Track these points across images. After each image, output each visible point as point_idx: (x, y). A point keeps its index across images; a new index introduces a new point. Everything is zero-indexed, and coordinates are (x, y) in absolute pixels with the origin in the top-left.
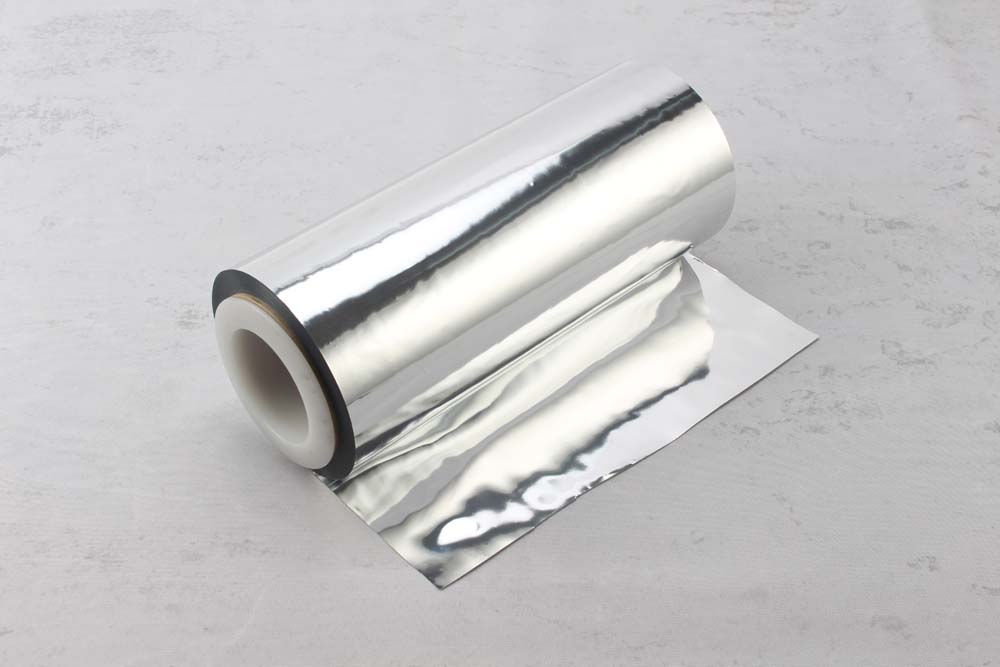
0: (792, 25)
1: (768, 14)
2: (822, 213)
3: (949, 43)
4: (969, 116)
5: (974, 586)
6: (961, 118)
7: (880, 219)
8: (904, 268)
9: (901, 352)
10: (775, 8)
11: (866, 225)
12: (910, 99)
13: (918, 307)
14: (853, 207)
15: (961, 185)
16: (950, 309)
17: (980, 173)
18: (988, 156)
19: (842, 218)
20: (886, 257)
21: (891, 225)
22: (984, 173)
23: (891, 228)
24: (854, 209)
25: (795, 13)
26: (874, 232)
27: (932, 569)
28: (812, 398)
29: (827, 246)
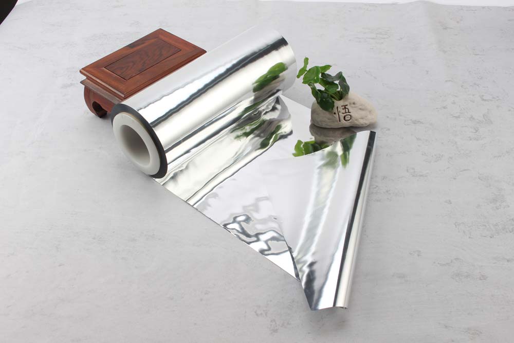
0: (382, 43)
1: (373, 39)
2: (388, 117)
3: (445, 52)
4: (450, 81)
5: (434, 263)
6: (446, 81)
7: (411, 120)
8: (419, 139)
9: (414, 172)
10: (376, 36)
11: (405, 122)
12: (427, 73)
13: (422, 155)
15: (444, 108)
16: (435, 155)
17: (453, 103)
18: (456, 96)
19: (395, 119)
20: (412, 135)
21: (415, 122)
22: (454, 103)
23: (415, 123)
24: (401, 116)
25: (384, 38)
26: (408, 125)
27: (418, 255)
28: (377, 188)
29: (389, 130)
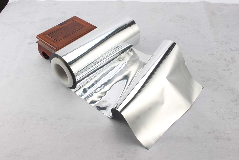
0: (183, 22)
1: (179, 20)
3: (213, 26)
4: (215, 41)
5: (205, 132)
6: (214, 41)
7: (196, 60)
8: (199, 70)
11: (193, 61)
12: (204, 37)
13: (201, 78)
14: (190, 58)
15: (212, 54)
16: (207, 78)
17: (216, 52)
18: (218, 49)
19: (188, 60)
20: (196, 68)
22: (217, 52)
23: (197, 62)
25: (184, 20)
26: (194, 63)
27: (197, 128)
